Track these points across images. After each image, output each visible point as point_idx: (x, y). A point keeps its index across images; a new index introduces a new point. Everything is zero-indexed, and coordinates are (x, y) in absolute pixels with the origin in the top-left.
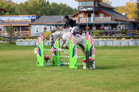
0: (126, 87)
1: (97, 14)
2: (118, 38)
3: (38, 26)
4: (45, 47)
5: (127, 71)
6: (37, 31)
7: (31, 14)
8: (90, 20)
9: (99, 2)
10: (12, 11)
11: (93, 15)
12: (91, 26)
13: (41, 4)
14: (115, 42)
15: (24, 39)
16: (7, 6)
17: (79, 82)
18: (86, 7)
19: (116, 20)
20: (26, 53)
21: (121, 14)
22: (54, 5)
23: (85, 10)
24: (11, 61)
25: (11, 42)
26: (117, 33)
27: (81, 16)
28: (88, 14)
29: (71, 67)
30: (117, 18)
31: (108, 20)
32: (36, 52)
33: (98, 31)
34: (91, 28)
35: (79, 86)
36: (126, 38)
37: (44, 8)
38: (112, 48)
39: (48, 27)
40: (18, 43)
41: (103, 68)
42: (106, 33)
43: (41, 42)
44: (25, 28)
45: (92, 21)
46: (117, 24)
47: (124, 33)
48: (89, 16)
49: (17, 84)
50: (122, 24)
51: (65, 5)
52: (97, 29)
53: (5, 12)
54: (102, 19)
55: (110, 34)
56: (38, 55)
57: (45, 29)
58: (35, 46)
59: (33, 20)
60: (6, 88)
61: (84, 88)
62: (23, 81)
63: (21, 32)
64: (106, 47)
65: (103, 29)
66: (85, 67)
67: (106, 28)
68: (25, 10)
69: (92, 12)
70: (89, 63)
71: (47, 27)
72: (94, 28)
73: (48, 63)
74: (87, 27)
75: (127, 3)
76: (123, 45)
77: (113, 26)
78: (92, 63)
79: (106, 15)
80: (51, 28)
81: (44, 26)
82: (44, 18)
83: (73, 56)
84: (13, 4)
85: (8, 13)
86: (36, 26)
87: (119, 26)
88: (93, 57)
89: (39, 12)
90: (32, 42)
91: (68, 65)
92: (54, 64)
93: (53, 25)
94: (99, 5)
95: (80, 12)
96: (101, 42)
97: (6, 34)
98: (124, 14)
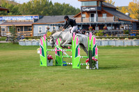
0: (129, 87)
1: (100, 14)
2: (121, 38)
3: (41, 26)
4: (48, 47)
5: (130, 71)
6: (40, 31)
7: (34, 14)
8: (92, 21)
9: (101, 2)
10: (15, 11)
11: (95, 15)
12: (94, 26)
13: (44, 4)
14: (118, 42)
15: (27, 39)
16: (10, 6)
17: (82, 82)
18: (89, 7)
19: (119, 20)
20: (29, 53)
21: (124, 14)
22: (57, 5)
23: (88, 10)
24: (14, 61)
25: (14, 42)
26: (120, 33)
27: (84, 15)
28: (91, 14)
29: (73, 67)
30: (120, 18)
31: (111, 20)
32: (39, 52)
33: (101, 31)
34: (94, 28)
35: (82, 86)
36: (129, 38)
37: (47, 8)
38: (115, 48)
39: (51, 28)
40: (21, 43)
41: (106, 68)
42: (109, 33)
43: (44, 42)
44: (28, 28)
45: (95, 21)
46: (120, 24)
47: (127, 33)
48: (92, 16)
49: (20, 84)
50: (125, 24)
51: (68, 5)
52: (100, 29)
53: (8, 12)
54: (105, 19)
55: (113, 34)
56: (41, 55)
57: (48, 29)
58: (38, 46)
59: (36, 20)
60: (10, 88)
61: (87, 88)
62: (26, 81)
63: (24, 32)
64: (109, 47)
65: (106, 29)
66: (88, 67)
67: (109, 28)
68: (28, 10)
69: (95, 12)
70: (92, 63)
71: (49, 27)
72: (97, 28)
73: (51, 63)
74: (90, 27)
75: (130, 3)
76: (126, 45)
77: (117, 26)
78: (95, 63)
79: (109, 15)
80: (54, 28)
81: (47, 26)
82: (47, 18)
83: (76, 56)
84: (16, 4)
85: (11, 13)
86: (39, 26)
87: (122, 26)
88: (96, 57)
89: (42, 12)
90: (35, 42)
91: (71, 65)
92: (57, 64)
93: (56, 25)
94: (102, 5)
95: (83, 12)
96: (104, 42)
97: (9, 34)
98: (127, 14)
